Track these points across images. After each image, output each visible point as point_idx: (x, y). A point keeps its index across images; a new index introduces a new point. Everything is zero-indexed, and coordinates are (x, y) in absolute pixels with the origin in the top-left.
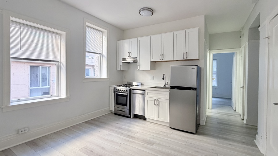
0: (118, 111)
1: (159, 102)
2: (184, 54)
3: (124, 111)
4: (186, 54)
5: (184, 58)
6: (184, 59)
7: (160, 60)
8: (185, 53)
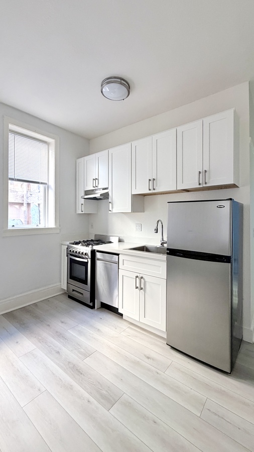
0: (74, 292)
1: (145, 282)
2: (201, 175)
3: (82, 294)
4: (204, 173)
5: (200, 184)
6: (201, 186)
7: (150, 190)
8: (201, 171)
